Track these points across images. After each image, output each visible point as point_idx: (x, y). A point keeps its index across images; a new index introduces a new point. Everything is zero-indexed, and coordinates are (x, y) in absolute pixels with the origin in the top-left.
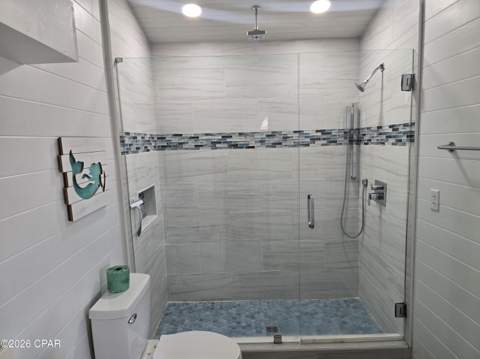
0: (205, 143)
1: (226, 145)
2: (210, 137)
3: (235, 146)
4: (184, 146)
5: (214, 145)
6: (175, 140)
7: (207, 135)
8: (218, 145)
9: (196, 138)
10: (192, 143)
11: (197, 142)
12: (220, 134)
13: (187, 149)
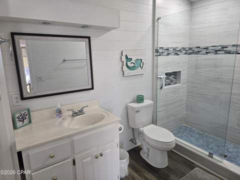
0: (211, 51)
1: (223, 52)
2: (214, 48)
3: (229, 53)
4: (200, 53)
5: (216, 52)
6: (196, 50)
7: (213, 46)
8: (218, 52)
9: (207, 48)
10: (204, 51)
11: (207, 50)
12: (220, 46)
13: (201, 54)
